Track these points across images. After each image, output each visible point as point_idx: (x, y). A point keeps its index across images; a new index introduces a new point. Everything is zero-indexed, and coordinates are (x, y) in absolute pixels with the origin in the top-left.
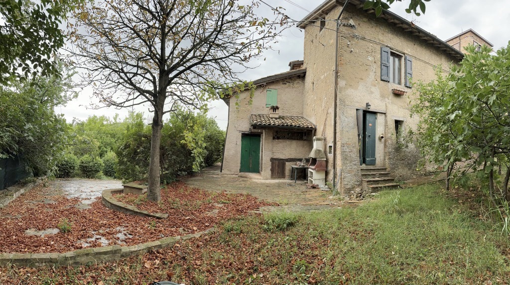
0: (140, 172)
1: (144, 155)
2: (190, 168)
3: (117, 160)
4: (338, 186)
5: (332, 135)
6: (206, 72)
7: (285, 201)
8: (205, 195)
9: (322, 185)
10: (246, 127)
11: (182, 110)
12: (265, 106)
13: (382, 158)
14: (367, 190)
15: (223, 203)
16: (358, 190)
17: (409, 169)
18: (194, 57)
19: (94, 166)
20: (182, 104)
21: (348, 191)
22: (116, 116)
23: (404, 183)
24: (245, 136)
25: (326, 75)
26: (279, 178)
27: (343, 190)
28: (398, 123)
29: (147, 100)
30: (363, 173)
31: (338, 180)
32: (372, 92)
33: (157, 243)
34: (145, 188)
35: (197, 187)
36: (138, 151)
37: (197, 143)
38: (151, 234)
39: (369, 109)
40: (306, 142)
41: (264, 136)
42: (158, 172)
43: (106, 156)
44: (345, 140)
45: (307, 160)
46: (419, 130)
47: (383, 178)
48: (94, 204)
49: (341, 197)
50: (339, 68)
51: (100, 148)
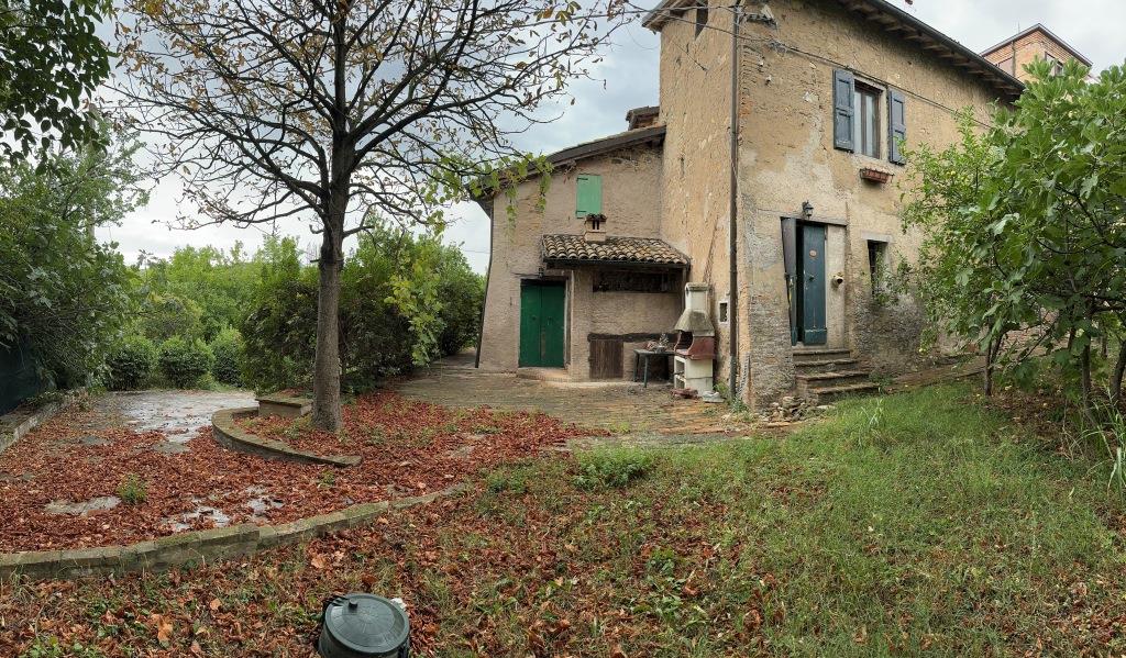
0: (295, 370)
1: (301, 332)
2: (407, 358)
3: (242, 346)
4: (744, 392)
5: (727, 279)
6: (438, 137)
7: (624, 426)
8: (442, 415)
9: (705, 391)
10: (530, 265)
11: (386, 229)
12: (572, 214)
13: (840, 327)
14: (809, 399)
15: (483, 432)
16: (788, 399)
17: (902, 352)
18: (410, 101)
19: (193, 361)
20: (386, 215)
21: (766, 403)
22: (237, 247)
23: (891, 383)
24: (528, 285)
25: (710, 138)
26: (609, 377)
27: (753, 401)
28: (875, 247)
29: (307, 204)
30: (798, 363)
31: (742, 378)
32: (815, 177)
33: (339, 516)
34: (307, 404)
35: (423, 400)
36: (290, 322)
37: (421, 302)
38: (324, 498)
39: (809, 215)
40: (667, 297)
41: (572, 285)
42: (335, 369)
43: (219, 338)
44: (758, 289)
45: (672, 338)
46: (924, 263)
47: (843, 373)
48: (195, 443)
49: (751, 415)
50: (741, 123)
51: (203, 320)
